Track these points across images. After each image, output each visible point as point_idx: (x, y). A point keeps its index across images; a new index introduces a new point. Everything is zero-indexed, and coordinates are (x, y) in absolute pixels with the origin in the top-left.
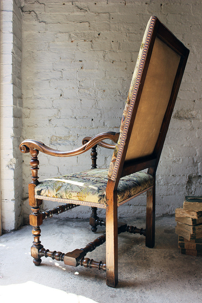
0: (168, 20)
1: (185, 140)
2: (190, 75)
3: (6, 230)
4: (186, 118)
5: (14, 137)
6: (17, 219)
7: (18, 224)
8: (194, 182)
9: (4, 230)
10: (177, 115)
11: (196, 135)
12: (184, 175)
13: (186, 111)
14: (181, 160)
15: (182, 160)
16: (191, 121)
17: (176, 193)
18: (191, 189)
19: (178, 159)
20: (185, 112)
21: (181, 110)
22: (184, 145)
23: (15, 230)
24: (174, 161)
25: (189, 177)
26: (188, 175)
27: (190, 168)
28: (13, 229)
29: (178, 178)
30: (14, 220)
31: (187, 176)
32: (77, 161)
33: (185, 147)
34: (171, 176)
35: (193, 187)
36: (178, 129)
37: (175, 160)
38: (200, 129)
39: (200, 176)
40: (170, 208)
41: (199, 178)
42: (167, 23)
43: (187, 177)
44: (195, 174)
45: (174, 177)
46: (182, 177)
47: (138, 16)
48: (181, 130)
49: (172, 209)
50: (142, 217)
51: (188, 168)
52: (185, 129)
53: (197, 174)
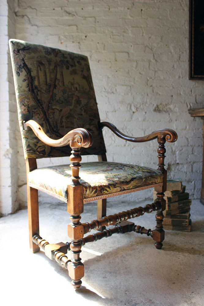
0: (148, 23)
4: (165, 111)
5: (10, 130)
6: (14, 204)
7: (14, 208)
8: (173, 169)
10: (157, 109)
11: (174, 126)
13: (165, 105)
16: (169, 114)
18: (170, 175)
20: (163, 105)
23: (12, 214)
24: (155, 150)
25: (168, 165)
26: (167, 163)
27: (169, 156)
34: (152, 163)
35: (172, 174)
36: (157, 121)
38: (177, 121)
39: (178, 164)
41: (177, 165)
42: (147, 26)
44: (174, 162)
45: (155, 164)
47: (121, 20)
48: (160, 122)
51: (167, 157)
52: (164, 122)
53: (175, 162)
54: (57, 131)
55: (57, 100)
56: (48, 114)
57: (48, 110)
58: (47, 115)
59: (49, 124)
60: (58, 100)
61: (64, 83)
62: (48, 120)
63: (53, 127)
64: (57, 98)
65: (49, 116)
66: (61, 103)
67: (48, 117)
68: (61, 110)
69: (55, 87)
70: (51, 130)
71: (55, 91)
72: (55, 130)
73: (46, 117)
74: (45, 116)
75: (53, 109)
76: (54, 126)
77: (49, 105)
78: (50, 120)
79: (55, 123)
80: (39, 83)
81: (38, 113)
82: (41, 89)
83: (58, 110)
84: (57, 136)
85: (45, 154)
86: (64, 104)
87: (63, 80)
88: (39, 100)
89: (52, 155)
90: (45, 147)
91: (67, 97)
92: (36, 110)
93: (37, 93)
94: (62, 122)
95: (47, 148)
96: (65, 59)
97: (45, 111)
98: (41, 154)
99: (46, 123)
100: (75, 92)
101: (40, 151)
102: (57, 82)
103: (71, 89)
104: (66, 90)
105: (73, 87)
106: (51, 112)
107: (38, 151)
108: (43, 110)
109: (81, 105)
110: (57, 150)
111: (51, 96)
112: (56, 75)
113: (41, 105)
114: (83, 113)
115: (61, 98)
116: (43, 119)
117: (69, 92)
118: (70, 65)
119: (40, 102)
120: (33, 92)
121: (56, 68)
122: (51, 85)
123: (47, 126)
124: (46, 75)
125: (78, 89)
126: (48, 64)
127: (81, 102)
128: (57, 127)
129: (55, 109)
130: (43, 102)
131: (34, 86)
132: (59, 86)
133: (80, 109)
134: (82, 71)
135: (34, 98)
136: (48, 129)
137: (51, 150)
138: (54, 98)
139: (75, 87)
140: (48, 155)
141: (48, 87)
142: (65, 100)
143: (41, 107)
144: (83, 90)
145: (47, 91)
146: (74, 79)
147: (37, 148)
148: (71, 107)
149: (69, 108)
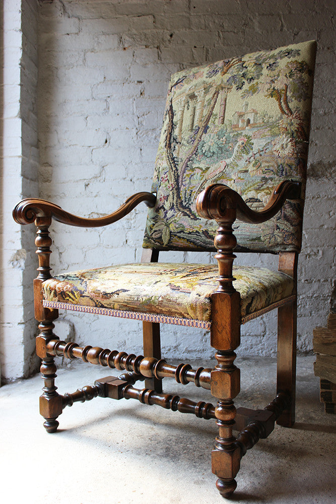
0: (291, 7)
1: (327, 216)
2: (333, 103)
3: (8, 379)
6: (29, 359)
7: (30, 368)
9: (5, 379)
12: (326, 280)
13: (327, 166)
14: (321, 252)
15: (323, 254)
17: (313, 312)
19: (315, 250)
20: (325, 166)
21: (319, 164)
22: (326, 227)
23: (24, 378)
24: (308, 254)
25: (335, 284)
26: (333, 280)
28: (20, 376)
29: (315, 286)
30: (23, 360)
31: (331, 281)
32: (135, 257)
33: (328, 228)
34: (303, 281)
37: (309, 252)
40: (302, 340)
42: (290, 12)
43: (332, 284)
45: (309, 283)
46: (323, 283)
48: (319, 200)
49: (307, 342)
50: (253, 356)
51: (333, 267)
52: (326, 197)
54: (187, 206)
56: (182, 178)
57: (184, 172)
58: (180, 179)
59: (179, 197)
61: (223, 119)
62: (178, 189)
63: (183, 199)
64: (205, 148)
65: (182, 181)
66: (211, 157)
67: (180, 184)
68: (207, 169)
69: (206, 129)
70: (177, 205)
71: (205, 137)
72: (184, 204)
73: (178, 184)
74: (176, 183)
75: (193, 170)
76: (186, 198)
77: (188, 163)
78: (182, 188)
79: (188, 192)
80: (181, 130)
81: (167, 179)
82: (182, 139)
83: (201, 169)
84: (185, 214)
85: (163, 244)
86: (215, 156)
87: (224, 114)
88: (174, 158)
89: (174, 245)
90: (162, 233)
91: (224, 142)
92: (166, 176)
93: (175, 147)
94: (202, 189)
95: (164, 233)
96: (241, 72)
97: (179, 174)
98: (157, 243)
99: (173, 193)
100: (244, 129)
101: (156, 239)
102: (212, 119)
103: (236, 126)
104: (225, 131)
105: (240, 121)
106: (187, 175)
107: (152, 238)
108: (176, 174)
109: (251, 154)
110: (179, 237)
111: (196, 146)
112: (213, 108)
113: (175, 166)
114: (251, 168)
115: (211, 148)
116: (171, 189)
117: (230, 133)
118: (247, 80)
119: (174, 162)
120: (170, 147)
121: (216, 95)
122: (199, 128)
123: (173, 199)
124: (194, 113)
125: (252, 122)
126: (205, 93)
127: (253, 146)
128: (189, 200)
129: (197, 168)
130: (180, 160)
131: (172, 138)
132: (215, 126)
133: (246, 161)
134: (273, 81)
135: (168, 157)
136: (173, 204)
137: (171, 237)
138: (199, 151)
139: (246, 119)
140: (167, 245)
141: (192, 134)
142: (220, 148)
143: (174, 169)
144: (263, 121)
145: (189, 141)
146: (247, 105)
147: (152, 234)
148: (228, 161)
149: (223, 162)
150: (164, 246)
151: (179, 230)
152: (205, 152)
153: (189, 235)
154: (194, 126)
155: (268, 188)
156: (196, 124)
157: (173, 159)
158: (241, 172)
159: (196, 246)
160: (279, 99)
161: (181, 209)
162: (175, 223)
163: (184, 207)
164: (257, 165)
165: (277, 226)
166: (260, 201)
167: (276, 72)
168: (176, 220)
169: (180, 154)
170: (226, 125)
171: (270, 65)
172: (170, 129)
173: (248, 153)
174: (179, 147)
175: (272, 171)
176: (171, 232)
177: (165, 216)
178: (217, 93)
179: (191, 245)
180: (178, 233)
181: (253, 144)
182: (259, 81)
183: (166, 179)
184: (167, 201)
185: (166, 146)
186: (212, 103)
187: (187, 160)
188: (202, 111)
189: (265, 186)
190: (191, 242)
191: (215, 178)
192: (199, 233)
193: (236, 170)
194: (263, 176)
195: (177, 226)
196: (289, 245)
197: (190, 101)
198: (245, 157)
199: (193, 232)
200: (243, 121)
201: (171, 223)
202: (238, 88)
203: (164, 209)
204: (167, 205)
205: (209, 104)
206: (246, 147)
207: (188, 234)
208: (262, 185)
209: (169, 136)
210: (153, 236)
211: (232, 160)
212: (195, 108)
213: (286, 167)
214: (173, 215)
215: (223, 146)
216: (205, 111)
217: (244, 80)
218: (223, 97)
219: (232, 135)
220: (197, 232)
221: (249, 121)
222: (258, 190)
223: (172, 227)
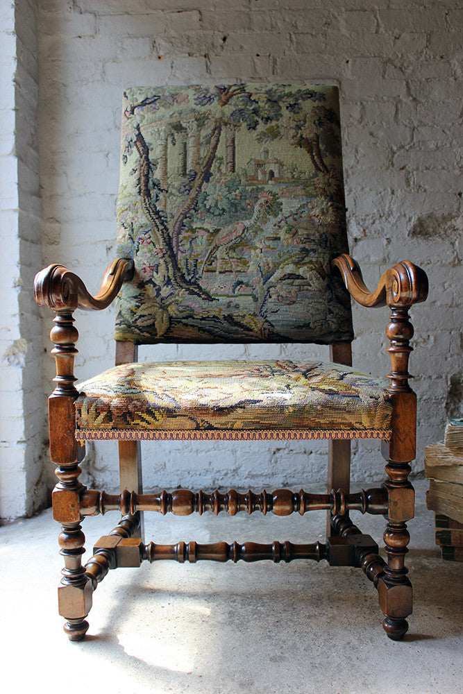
3: (5, 518)
7: (34, 503)
9: (1, 518)
15: (435, 340)
19: (424, 336)
23: (27, 518)
27: (455, 357)
28: (20, 515)
42: (388, 7)
54: (192, 281)
55: (208, 207)
56: (178, 242)
57: (179, 233)
58: (174, 243)
59: (176, 266)
60: (211, 207)
61: (234, 166)
62: (173, 257)
63: (184, 271)
64: (210, 203)
65: (178, 246)
66: (220, 215)
67: (175, 249)
68: (217, 231)
69: (207, 176)
70: (176, 280)
71: (207, 187)
72: (188, 278)
73: (171, 248)
74: (167, 247)
75: (193, 231)
76: (188, 270)
77: (184, 221)
78: (180, 256)
79: (191, 261)
80: (165, 173)
81: (151, 241)
82: (169, 185)
83: (208, 231)
84: (192, 293)
85: (156, 335)
86: (226, 215)
87: (234, 159)
88: (159, 211)
89: (175, 336)
90: (155, 319)
91: (238, 198)
92: (147, 236)
93: (157, 196)
94: (212, 259)
95: (159, 319)
96: (251, 106)
97: (170, 235)
98: (145, 334)
99: (166, 262)
100: (267, 183)
101: (143, 327)
102: (215, 164)
103: (255, 178)
104: (237, 183)
105: (259, 171)
106: (185, 238)
107: (137, 327)
108: (165, 235)
109: (280, 216)
110: (186, 325)
111: (193, 199)
112: (215, 148)
113: (162, 224)
114: (282, 234)
115: (219, 203)
116: (160, 255)
117: (245, 186)
118: (262, 119)
119: (160, 217)
120: (149, 195)
121: (216, 132)
122: (196, 174)
123: (168, 270)
124: (186, 152)
125: (276, 175)
126: (198, 126)
127: (282, 207)
128: (195, 272)
129: (200, 228)
130: (169, 216)
131: (151, 182)
132: (220, 173)
133: (275, 225)
134: (298, 127)
135: (147, 209)
136: (168, 277)
137: (171, 324)
138: (200, 205)
139: (267, 170)
140: (162, 336)
141: (185, 180)
142: (233, 205)
143: (161, 227)
144: (293, 177)
145: (182, 190)
146: (267, 152)
147: (136, 320)
148: (247, 223)
149: (240, 224)
150: (158, 337)
151: (185, 314)
152: (210, 208)
153: (203, 321)
154: (188, 171)
155: (311, 262)
156: (190, 166)
157: (157, 213)
158: (269, 239)
159: (212, 337)
160: (310, 152)
161: (184, 285)
162: (177, 304)
163: (189, 283)
164: (293, 231)
165: (330, 310)
166: (303, 278)
167: (301, 116)
168: (177, 300)
169: (169, 207)
170: (238, 175)
171: (291, 106)
172: (145, 168)
173: (276, 216)
174: (164, 196)
175: (314, 241)
176: (171, 318)
177: (158, 294)
178: (218, 129)
179: (205, 336)
180: (184, 318)
181: (282, 204)
182: (279, 123)
183: (149, 241)
184: (157, 273)
185: (140, 192)
186: (213, 141)
187: (182, 216)
188: (198, 150)
189: (307, 260)
190: (204, 331)
191: (231, 244)
192: (218, 318)
193: (260, 236)
194: (302, 246)
195: (181, 309)
196: (345, 333)
197: (176, 134)
198: (273, 220)
199: (208, 317)
200: (264, 173)
201: (170, 304)
202: (250, 128)
203: (155, 285)
204: (158, 278)
205: (208, 142)
206: (273, 207)
207: (201, 320)
208: (303, 259)
209: (143, 179)
210: (139, 323)
211: (252, 222)
212: (185, 145)
213: (330, 238)
214: (171, 294)
215: (237, 201)
216: (202, 150)
217: (256, 118)
218: (230, 135)
219: (249, 189)
220: (214, 317)
221: (272, 174)
222: (298, 264)
223: (172, 310)
